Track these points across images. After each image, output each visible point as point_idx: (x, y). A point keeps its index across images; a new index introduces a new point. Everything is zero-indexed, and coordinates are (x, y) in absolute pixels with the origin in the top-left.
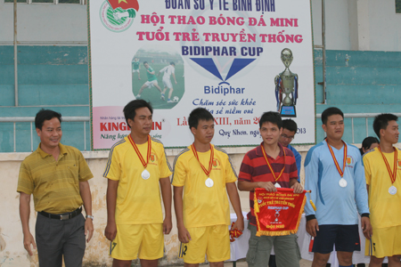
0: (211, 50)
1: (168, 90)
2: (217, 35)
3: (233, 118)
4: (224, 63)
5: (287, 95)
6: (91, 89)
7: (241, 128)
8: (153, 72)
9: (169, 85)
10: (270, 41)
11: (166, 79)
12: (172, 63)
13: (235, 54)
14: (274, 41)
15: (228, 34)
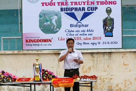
0: (73, 9)
1: (55, 26)
2: (77, 2)
3: (83, 37)
4: (79, 14)
5: (109, 27)
6: (22, 26)
7: (86, 41)
8: (48, 19)
9: (55, 24)
10: (101, 4)
11: (54, 21)
12: (56, 15)
13: (84, 10)
14: (103, 4)
15: (81, 2)
